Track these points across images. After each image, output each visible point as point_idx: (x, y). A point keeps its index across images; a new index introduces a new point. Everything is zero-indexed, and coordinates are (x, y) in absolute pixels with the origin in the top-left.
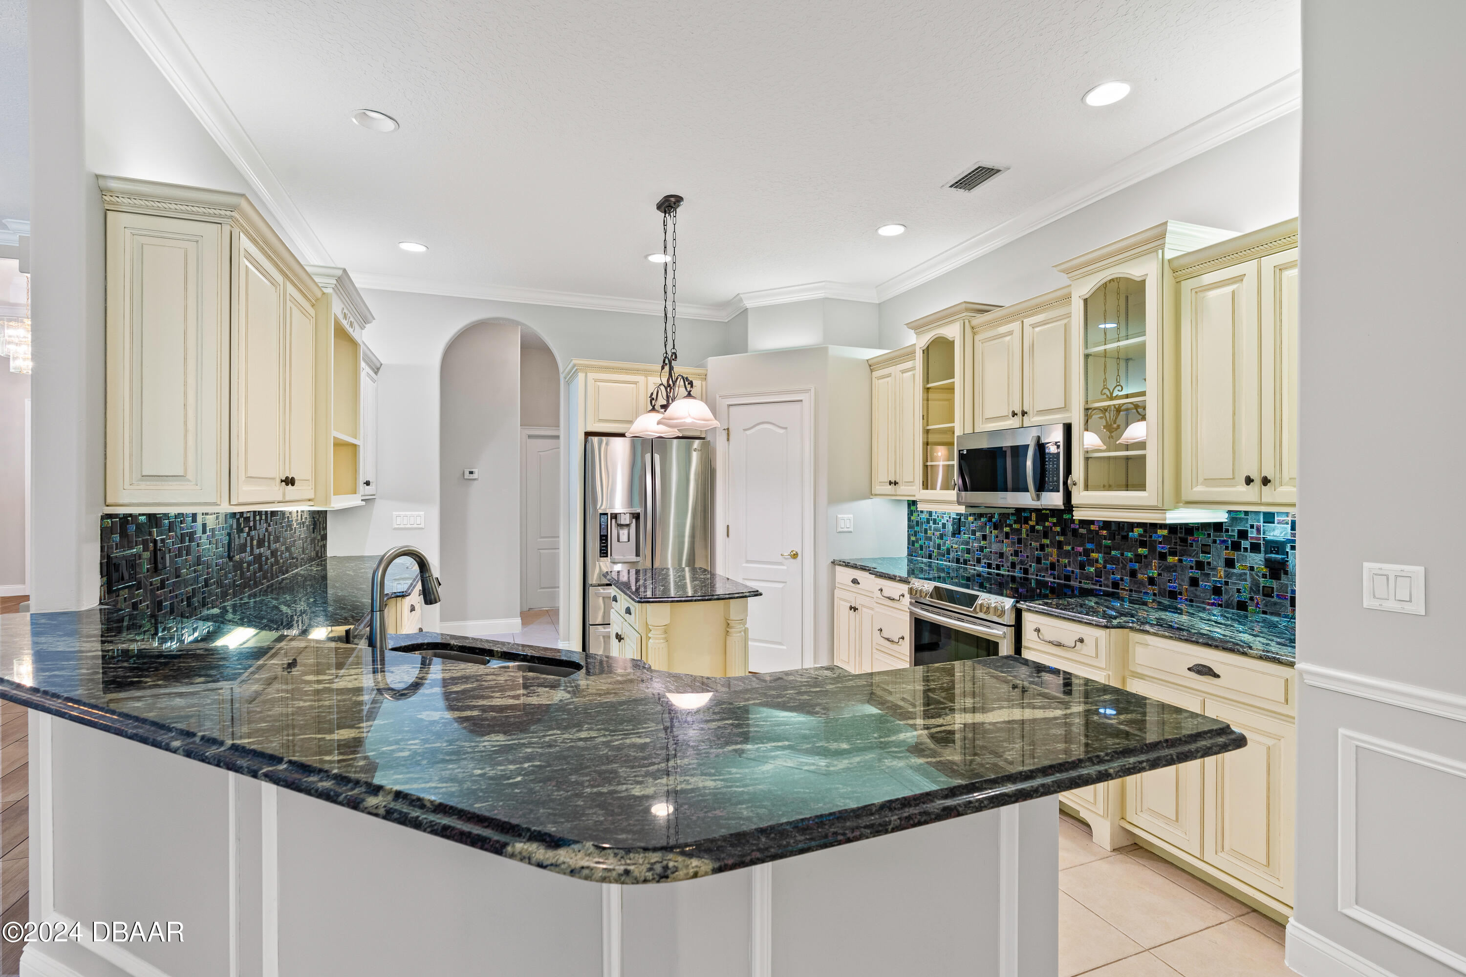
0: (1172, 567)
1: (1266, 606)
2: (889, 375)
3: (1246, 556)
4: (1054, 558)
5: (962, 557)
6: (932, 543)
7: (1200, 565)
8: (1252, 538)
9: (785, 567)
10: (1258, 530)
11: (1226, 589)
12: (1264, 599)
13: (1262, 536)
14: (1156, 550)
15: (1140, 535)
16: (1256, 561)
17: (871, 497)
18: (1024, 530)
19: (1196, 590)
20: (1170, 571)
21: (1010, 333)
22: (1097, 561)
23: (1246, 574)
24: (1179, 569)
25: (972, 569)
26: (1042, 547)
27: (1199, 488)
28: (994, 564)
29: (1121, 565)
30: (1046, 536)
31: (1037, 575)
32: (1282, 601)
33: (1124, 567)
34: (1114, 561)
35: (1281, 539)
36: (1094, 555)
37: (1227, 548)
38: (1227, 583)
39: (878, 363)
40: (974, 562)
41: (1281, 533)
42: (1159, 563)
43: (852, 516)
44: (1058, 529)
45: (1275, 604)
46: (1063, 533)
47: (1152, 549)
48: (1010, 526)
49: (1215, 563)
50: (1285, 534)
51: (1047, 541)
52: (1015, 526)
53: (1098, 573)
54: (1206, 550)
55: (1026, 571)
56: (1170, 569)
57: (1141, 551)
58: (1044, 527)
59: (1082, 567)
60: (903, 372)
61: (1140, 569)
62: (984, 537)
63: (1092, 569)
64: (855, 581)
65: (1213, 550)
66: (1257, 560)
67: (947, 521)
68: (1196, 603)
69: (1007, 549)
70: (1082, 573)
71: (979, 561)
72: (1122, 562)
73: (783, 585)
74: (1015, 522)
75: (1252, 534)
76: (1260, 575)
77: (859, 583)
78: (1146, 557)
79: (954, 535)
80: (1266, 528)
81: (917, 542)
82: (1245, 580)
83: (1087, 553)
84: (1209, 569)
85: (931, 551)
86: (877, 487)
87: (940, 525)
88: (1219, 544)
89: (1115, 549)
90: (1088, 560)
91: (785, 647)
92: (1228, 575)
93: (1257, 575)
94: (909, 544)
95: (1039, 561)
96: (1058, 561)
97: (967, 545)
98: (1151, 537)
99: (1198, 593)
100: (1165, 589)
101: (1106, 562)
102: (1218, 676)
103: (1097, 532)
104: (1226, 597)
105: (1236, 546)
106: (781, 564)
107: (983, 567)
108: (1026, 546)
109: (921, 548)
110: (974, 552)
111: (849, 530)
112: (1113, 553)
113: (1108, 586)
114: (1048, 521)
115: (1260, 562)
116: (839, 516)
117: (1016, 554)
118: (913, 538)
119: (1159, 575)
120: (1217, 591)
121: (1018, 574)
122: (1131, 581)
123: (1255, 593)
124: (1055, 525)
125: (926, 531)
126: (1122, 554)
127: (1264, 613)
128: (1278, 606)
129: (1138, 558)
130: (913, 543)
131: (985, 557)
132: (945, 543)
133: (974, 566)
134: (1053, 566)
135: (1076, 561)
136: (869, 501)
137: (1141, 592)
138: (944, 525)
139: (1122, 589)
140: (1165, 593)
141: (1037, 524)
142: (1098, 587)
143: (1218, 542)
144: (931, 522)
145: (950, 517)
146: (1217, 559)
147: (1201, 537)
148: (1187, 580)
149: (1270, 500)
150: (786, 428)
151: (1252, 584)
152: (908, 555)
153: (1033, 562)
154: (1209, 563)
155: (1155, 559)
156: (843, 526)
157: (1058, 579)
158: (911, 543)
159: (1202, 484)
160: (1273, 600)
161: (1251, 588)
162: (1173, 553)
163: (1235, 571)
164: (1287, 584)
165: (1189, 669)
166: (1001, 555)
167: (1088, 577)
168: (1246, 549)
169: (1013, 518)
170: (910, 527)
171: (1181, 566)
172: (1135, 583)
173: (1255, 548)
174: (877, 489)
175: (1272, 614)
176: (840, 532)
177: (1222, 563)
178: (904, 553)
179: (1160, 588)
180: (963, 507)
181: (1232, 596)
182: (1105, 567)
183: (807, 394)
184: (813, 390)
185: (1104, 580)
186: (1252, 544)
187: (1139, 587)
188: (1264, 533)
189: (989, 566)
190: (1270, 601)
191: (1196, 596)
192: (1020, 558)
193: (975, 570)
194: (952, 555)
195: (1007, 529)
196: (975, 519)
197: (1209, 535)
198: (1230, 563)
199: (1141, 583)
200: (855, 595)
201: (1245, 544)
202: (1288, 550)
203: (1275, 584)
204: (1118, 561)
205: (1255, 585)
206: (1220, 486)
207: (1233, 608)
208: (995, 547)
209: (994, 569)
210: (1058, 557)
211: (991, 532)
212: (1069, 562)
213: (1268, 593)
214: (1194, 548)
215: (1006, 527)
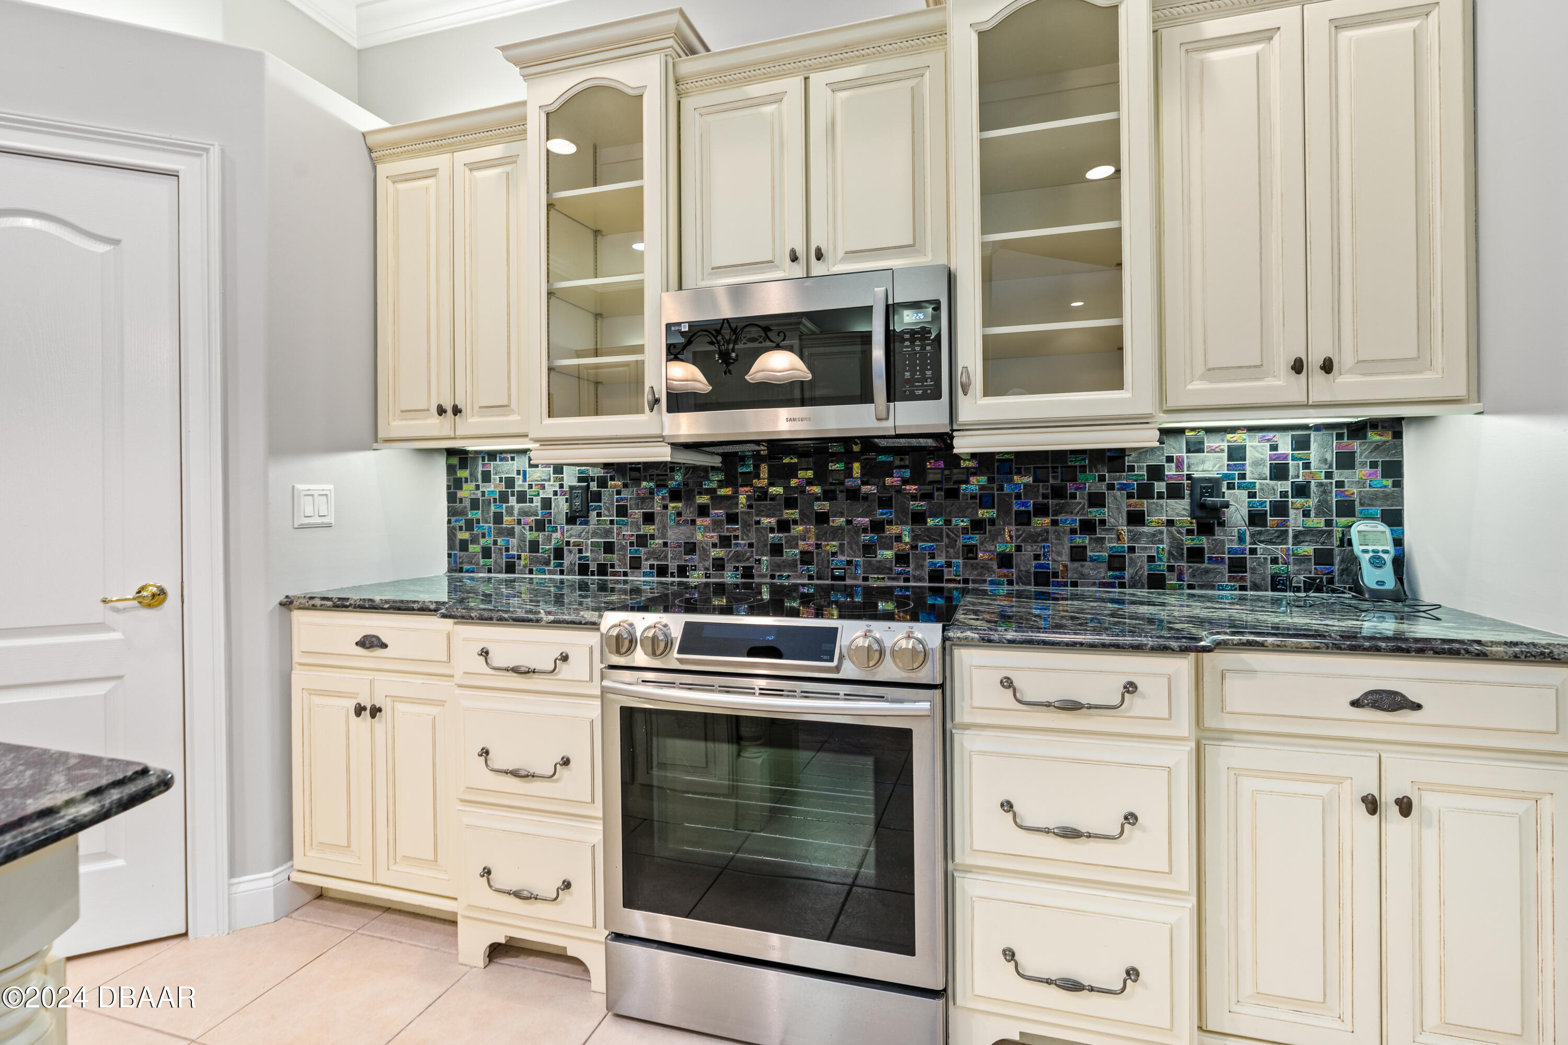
0: (1039, 535)
1: (1194, 576)
2: (432, 173)
3: (1162, 506)
4: (808, 544)
5: (594, 560)
6: (514, 542)
7: (1088, 527)
8: (1170, 477)
9: (117, 636)
10: (1179, 466)
11: (1131, 559)
12: (1190, 567)
13: (1186, 472)
14: (1011, 509)
15: (982, 488)
16: (1177, 511)
17: (375, 445)
18: (742, 499)
19: (1082, 566)
20: (1036, 542)
21: (777, 98)
22: (899, 538)
23: (1161, 532)
24: (1052, 536)
25: (618, 582)
26: (784, 526)
27: (1197, 385)
28: (673, 566)
29: (946, 540)
30: (790, 503)
31: (773, 577)
32: (1216, 566)
33: (952, 543)
34: (934, 535)
35: (1214, 475)
36: (894, 530)
37: (1130, 496)
38: (1132, 549)
39: (395, 144)
40: (625, 566)
41: (1214, 466)
42: (1017, 530)
43: (331, 487)
44: (817, 489)
45: (1207, 571)
46: (828, 495)
47: (1004, 509)
48: (711, 492)
49: (1112, 520)
50: (1220, 467)
51: (791, 514)
52: (723, 492)
53: (901, 558)
54: (1097, 500)
55: (748, 573)
56: (1039, 537)
57: (983, 514)
58: (787, 488)
59: (868, 549)
60: (473, 167)
61: (982, 543)
62: (649, 518)
63: (889, 554)
64: (370, 643)
65: (1109, 500)
66: (1179, 509)
67: (555, 493)
68: (1083, 586)
69: (704, 533)
70: (869, 563)
71: (636, 564)
72: (948, 536)
73: (108, 686)
74: (722, 484)
75: (1170, 471)
76: (1184, 531)
77: (384, 646)
78: (992, 522)
79: (571, 520)
80: (1192, 461)
81: (474, 540)
82: (1161, 542)
83: (877, 527)
84: (1103, 530)
85: (513, 557)
86: (394, 423)
87: (537, 503)
88: (1119, 489)
89: (934, 516)
90: (880, 538)
91: (120, 862)
92: (1134, 538)
93: (1179, 532)
94: (451, 546)
95: (776, 550)
96: (818, 546)
97: (606, 537)
98: (1001, 488)
99: (1086, 571)
100: (1028, 572)
101: (915, 538)
102: (1418, 707)
103: (899, 491)
104: (1131, 571)
105: (1145, 492)
106: (101, 627)
107: (645, 574)
108: (746, 525)
109: (486, 553)
110: (623, 548)
111: (326, 520)
112: (930, 522)
113: (920, 579)
114: (796, 477)
115: (1184, 512)
116: (300, 487)
117: (725, 542)
118: (465, 535)
119: (1018, 549)
120: (1116, 562)
121: (729, 577)
122: (965, 565)
123: (1176, 559)
124: (810, 482)
125: (498, 518)
126: (948, 522)
127: (1191, 587)
128: (1211, 575)
129: (977, 525)
130: (464, 546)
131: (652, 555)
132: (549, 539)
133: (625, 574)
134: (806, 557)
135: (857, 543)
136: (368, 456)
137: (985, 581)
138: (547, 504)
139: (949, 581)
140: (1028, 577)
141: (771, 484)
142: (902, 584)
143: (1116, 487)
144: (513, 500)
145: (561, 486)
146: (1116, 514)
147: (1091, 483)
148: (1066, 551)
149: (1327, 398)
150: (116, 242)
151: (1171, 546)
152: (450, 570)
153: (763, 555)
154: (1103, 522)
155: (1010, 524)
156: (308, 510)
157: (818, 578)
158: (457, 547)
159: (1202, 378)
160: (1203, 566)
161: (1170, 553)
162: (1041, 511)
163: (1145, 529)
164: (1223, 540)
165: (1355, 704)
166: (691, 548)
167: (882, 568)
168: (1160, 496)
169: (717, 477)
170: (452, 512)
171: (1055, 531)
172: (974, 567)
173: (1175, 492)
174: (392, 426)
175: (1202, 587)
176: (303, 527)
177: (1123, 519)
178: (441, 566)
179: (1020, 571)
180: (668, 449)
181: (1141, 567)
182: (914, 547)
183: (196, 161)
184: (215, 152)
185: (915, 569)
186: (1169, 486)
187: (981, 574)
188: (1189, 467)
189: (662, 571)
190: (1199, 568)
191: (1083, 576)
192: (733, 549)
193: (625, 582)
194: (570, 559)
195: (704, 499)
196: (625, 486)
197: (1102, 479)
198: (1136, 518)
199: (986, 568)
200: (370, 676)
201: (1160, 487)
202: (1224, 490)
203: (1204, 542)
204: (941, 536)
205: (1177, 545)
206: (1235, 380)
207: (1142, 587)
208: (675, 535)
209: (672, 575)
210: (818, 539)
211: (665, 507)
212: (841, 546)
213: (1196, 554)
214: (1078, 500)
215: (700, 493)
